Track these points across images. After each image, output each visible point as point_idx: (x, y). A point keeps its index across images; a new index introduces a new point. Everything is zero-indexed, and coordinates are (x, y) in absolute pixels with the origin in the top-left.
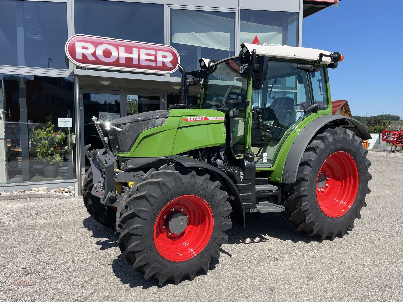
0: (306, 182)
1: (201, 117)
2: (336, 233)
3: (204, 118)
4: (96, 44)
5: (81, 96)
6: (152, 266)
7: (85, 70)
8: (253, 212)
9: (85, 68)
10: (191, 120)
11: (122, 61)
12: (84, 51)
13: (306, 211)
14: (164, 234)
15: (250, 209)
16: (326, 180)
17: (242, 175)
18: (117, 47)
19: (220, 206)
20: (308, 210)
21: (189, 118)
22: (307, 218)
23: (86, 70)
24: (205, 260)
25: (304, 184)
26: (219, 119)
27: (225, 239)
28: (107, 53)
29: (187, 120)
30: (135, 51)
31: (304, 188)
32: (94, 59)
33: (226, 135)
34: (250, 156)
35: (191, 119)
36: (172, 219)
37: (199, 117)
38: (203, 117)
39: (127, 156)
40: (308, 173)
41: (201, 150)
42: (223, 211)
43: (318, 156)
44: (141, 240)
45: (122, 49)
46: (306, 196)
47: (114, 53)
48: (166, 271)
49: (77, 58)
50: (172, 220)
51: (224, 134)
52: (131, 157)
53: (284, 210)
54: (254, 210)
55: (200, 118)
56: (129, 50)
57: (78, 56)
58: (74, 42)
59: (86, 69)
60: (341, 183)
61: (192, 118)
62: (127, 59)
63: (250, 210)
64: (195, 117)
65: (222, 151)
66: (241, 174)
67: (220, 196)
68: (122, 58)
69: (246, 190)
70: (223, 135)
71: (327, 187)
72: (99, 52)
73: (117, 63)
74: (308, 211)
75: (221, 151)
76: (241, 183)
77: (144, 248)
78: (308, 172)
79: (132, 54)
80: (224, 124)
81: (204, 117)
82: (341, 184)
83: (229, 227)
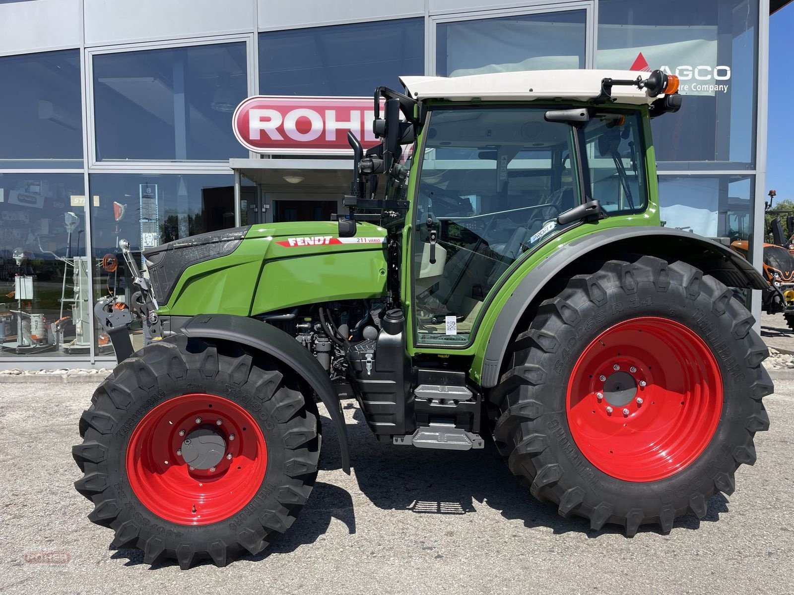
0: (530, 387)
1: (322, 238)
2: (639, 522)
3: (330, 239)
4: (284, 111)
5: (269, 206)
6: (123, 524)
7: (269, 158)
8: (399, 442)
9: (269, 155)
10: (296, 244)
11: (331, 137)
12: (265, 126)
13: (535, 455)
14: (183, 466)
15: (392, 436)
16: (637, 387)
17: (369, 362)
18: (321, 111)
19: (280, 422)
20: (540, 453)
21: (291, 241)
22: (539, 472)
23: (271, 159)
24: (245, 529)
25: (527, 390)
26: (368, 242)
27: (296, 492)
28: (304, 126)
29: (287, 244)
30: (355, 115)
31: (526, 401)
32: (280, 138)
33: (386, 274)
34: (393, 321)
35: (296, 241)
36: (189, 440)
37: (317, 238)
38: (328, 238)
39: (162, 312)
40: (537, 366)
41: (325, 305)
42: (287, 433)
43: (566, 325)
44: (98, 471)
45: (330, 115)
46: (532, 420)
47: (317, 124)
48: (156, 539)
49: (251, 138)
50: (187, 442)
51: (383, 273)
52: (171, 316)
53: (482, 447)
54: (402, 440)
55: (319, 240)
56: (343, 114)
57: (254, 135)
58: (247, 110)
59: (271, 157)
60: (682, 397)
61: (299, 240)
62: (339, 132)
63: (394, 438)
64: (307, 239)
65: (374, 310)
66: (369, 359)
67: (281, 402)
68: (331, 131)
69: (381, 395)
70: (380, 274)
71: (639, 405)
72: (290, 125)
73: (321, 142)
74: (540, 457)
75: (372, 308)
76: (369, 378)
77: (105, 487)
78: (537, 364)
79: (350, 121)
80: (382, 251)
81: (331, 237)
82: (682, 400)
83: (308, 469)
